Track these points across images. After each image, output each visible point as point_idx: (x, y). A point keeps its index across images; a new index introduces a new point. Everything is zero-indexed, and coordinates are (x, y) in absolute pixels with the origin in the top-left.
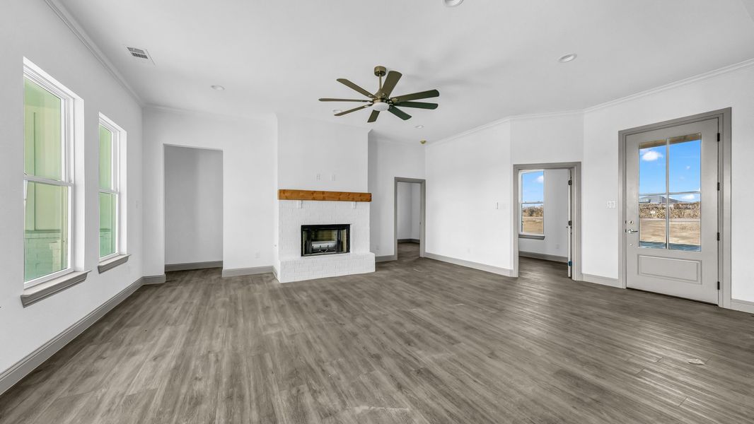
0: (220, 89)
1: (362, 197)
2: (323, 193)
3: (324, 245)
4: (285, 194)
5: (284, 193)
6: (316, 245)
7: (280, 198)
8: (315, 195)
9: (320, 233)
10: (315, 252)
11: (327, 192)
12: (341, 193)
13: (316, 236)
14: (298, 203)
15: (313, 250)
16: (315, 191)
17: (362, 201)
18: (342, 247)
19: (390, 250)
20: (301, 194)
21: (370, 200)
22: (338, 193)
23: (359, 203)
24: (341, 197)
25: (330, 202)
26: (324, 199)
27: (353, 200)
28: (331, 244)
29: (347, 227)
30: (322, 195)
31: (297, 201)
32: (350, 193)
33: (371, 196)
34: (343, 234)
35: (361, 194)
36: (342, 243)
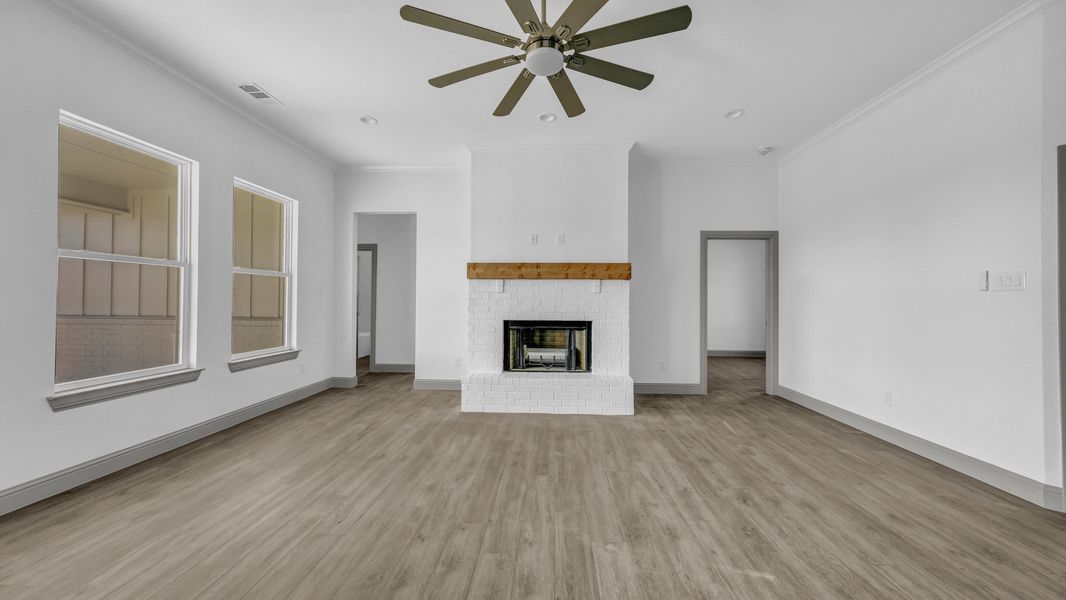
0: (372, 122)
1: (610, 272)
2: (538, 265)
3: (547, 355)
4: (477, 271)
5: (474, 269)
6: (533, 354)
7: (469, 276)
8: (523, 270)
9: (549, 335)
10: (529, 365)
12: (569, 266)
13: (542, 339)
14: (497, 284)
15: (527, 361)
16: (523, 264)
17: (610, 278)
18: (579, 361)
19: (688, 371)
20: (502, 269)
21: (629, 277)
23: (607, 283)
24: (569, 271)
25: (551, 281)
26: (539, 277)
27: (593, 277)
28: (561, 355)
29: (586, 326)
30: (535, 271)
31: (497, 281)
32: (586, 266)
33: (628, 267)
34: (580, 337)
35: (609, 266)
36: (578, 354)
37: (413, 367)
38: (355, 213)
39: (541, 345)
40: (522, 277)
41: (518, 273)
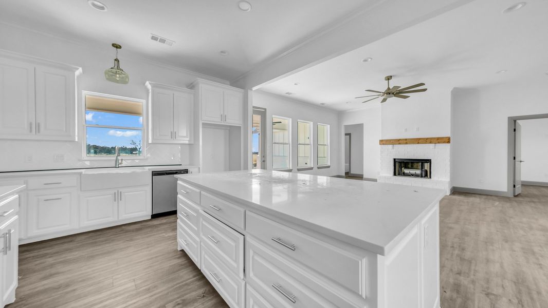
1: (438, 141)
2: (406, 140)
3: (413, 171)
4: (382, 142)
6: (407, 171)
7: (380, 144)
8: (400, 141)
10: (404, 174)
11: (409, 139)
12: (419, 139)
14: (390, 146)
16: (400, 139)
17: (439, 143)
18: (426, 174)
20: (392, 141)
21: (449, 142)
22: (417, 139)
23: (438, 145)
26: (406, 143)
27: (431, 143)
28: (418, 172)
29: (429, 161)
30: (405, 141)
32: (427, 139)
33: (449, 138)
34: (426, 166)
35: (438, 139)
36: (426, 171)
37: (363, 175)
38: (345, 126)
39: (412, 168)
40: (400, 144)
41: (398, 142)
